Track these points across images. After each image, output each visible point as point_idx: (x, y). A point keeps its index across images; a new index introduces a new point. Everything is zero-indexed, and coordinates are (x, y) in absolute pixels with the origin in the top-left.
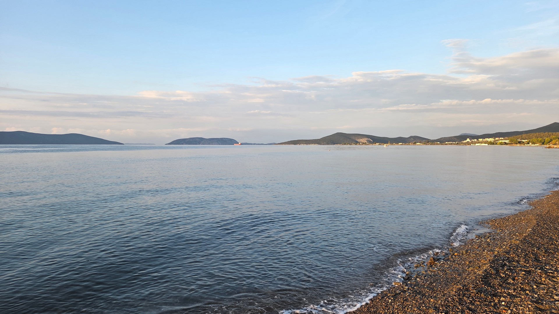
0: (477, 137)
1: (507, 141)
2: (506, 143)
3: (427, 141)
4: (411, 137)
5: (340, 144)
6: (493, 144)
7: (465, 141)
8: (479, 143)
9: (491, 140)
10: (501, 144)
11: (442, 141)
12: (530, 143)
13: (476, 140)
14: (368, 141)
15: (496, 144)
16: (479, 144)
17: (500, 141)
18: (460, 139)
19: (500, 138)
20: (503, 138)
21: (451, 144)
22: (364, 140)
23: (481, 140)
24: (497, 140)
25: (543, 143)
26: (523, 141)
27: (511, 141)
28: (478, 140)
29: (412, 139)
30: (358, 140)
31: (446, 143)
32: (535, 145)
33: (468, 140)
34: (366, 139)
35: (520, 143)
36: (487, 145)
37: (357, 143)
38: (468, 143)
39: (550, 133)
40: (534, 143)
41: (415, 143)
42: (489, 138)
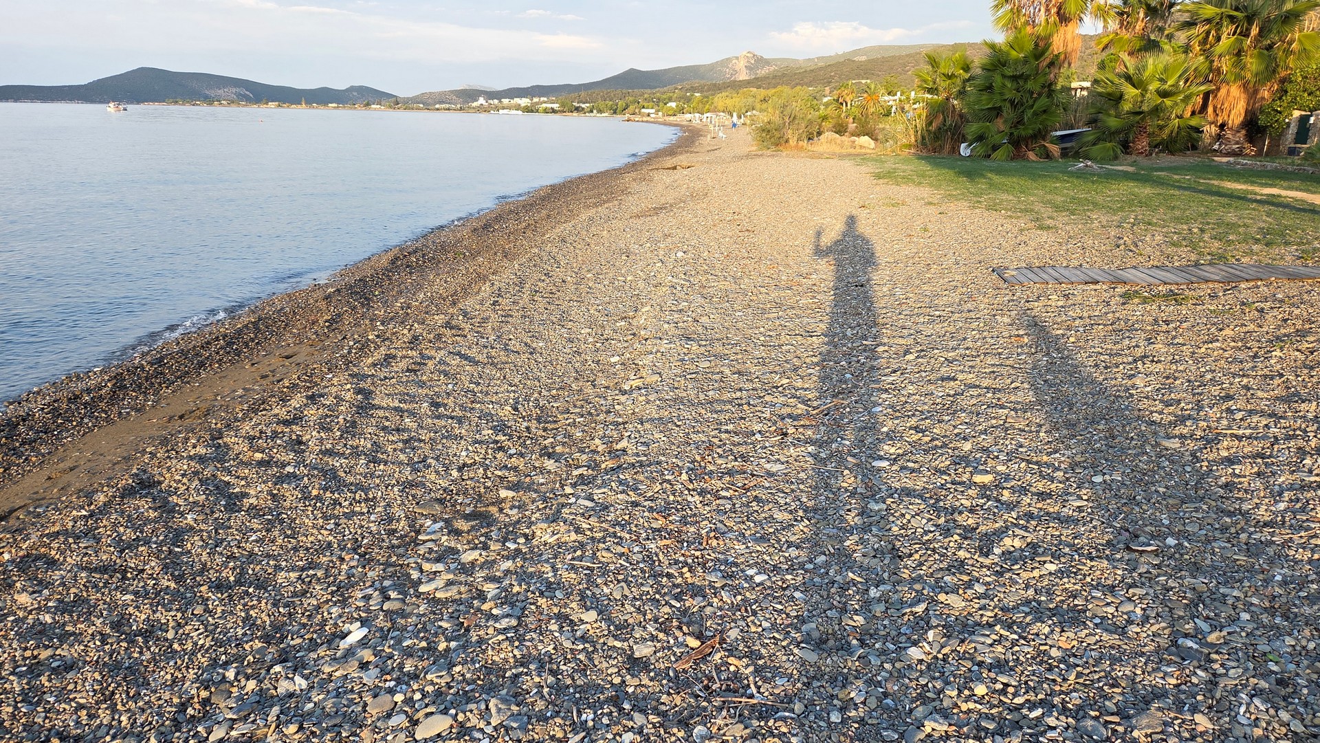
0: (499, 95)
1: (556, 106)
2: (554, 111)
3: (395, 102)
6: (532, 111)
7: (475, 104)
8: (504, 108)
9: (524, 102)
10: (546, 111)
11: (427, 102)
12: (595, 111)
13: (496, 101)
14: (241, 95)
15: (537, 111)
16: (505, 111)
17: (544, 105)
18: (465, 98)
19: (542, 99)
20: (545, 99)
21: (449, 109)
23: (505, 101)
24: (537, 103)
25: (615, 112)
26: (583, 106)
27: (563, 105)
28: (500, 102)
30: (212, 93)
31: (437, 106)
32: (603, 115)
33: (481, 101)
34: (234, 91)
35: (577, 109)
36: (520, 112)
37: (209, 101)
38: (481, 109)
39: (624, 91)
40: (600, 111)
41: (368, 105)
42: (521, 96)
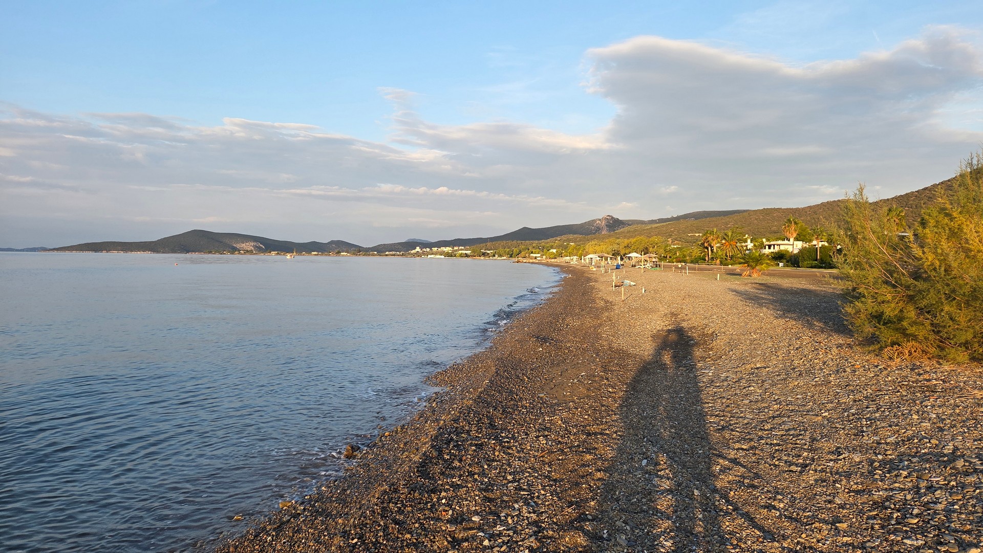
0: (431, 245)
1: (468, 252)
2: (467, 256)
3: (358, 250)
4: (332, 242)
5: (200, 251)
6: (451, 256)
7: (413, 251)
8: (433, 254)
9: (448, 249)
10: (461, 256)
11: (381, 250)
12: (497, 256)
13: (428, 250)
14: (257, 247)
15: (455, 256)
16: (432, 256)
17: (460, 252)
18: (406, 247)
19: (460, 248)
20: (463, 248)
21: (394, 255)
22: (249, 246)
23: (435, 249)
24: (456, 250)
25: (511, 256)
26: (488, 252)
27: (473, 251)
28: (431, 249)
29: (334, 246)
30: (238, 246)
31: (387, 253)
32: (503, 258)
33: (418, 249)
34: (252, 244)
35: (484, 254)
36: (443, 257)
37: (233, 250)
38: (418, 255)
39: (519, 242)
40: (500, 256)
41: (339, 252)
42: (445, 246)
